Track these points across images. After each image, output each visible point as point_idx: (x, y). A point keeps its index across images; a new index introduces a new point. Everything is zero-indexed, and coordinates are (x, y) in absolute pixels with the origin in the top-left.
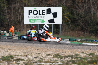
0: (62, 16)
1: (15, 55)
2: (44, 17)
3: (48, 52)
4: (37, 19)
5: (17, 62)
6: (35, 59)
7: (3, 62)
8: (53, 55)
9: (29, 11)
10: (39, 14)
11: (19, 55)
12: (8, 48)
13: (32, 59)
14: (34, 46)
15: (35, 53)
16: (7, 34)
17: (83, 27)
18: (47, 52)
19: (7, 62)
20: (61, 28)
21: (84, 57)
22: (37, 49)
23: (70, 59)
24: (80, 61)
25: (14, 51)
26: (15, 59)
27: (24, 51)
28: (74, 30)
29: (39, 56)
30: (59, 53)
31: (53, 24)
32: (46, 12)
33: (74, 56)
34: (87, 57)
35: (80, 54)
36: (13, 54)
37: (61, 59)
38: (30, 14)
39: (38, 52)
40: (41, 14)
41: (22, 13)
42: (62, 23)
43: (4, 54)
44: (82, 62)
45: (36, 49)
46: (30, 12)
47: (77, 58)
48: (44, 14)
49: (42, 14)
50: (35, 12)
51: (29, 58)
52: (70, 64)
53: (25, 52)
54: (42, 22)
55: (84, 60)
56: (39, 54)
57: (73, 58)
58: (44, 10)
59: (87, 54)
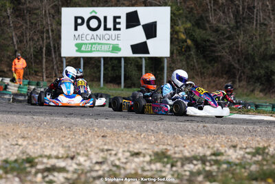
0: (171, 34)
1: (41, 156)
2: (118, 37)
3: (134, 145)
4: (99, 44)
5: (47, 176)
6: (97, 167)
7: (7, 178)
8: (150, 156)
9: (76, 18)
10: (106, 29)
11: (50, 155)
12: (19, 132)
13: (89, 169)
14: (93, 125)
15: (97, 147)
16: (13, 88)
17: (231, 65)
18: (132, 146)
19: (17, 176)
20: (167, 70)
21: (238, 159)
22: (103, 136)
23: (200, 166)
24: (227, 173)
25: (35, 141)
26: (40, 167)
27: (64, 143)
28: (204, 73)
29: (108, 157)
30: (165, 147)
31: (145, 58)
32: (123, 21)
33: (209, 158)
34: (249, 161)
35: (226, 151)
36: (32, 150)
37: (172, 166)
38: (79, 27)
39: (105, 145)
40: (110, 29)
41: (54, 27)
42: (172, 53)
43: (9, 152)
44: (233, 178)
45: (98, 137)
46: (79, 21)
47: (217, 162)
48: (119, 29)
49: (112, 29)
50: (94, 23)
51: (79, 164)
52: (200, 182)
53: (69, 147)
54: (112, 50)
55: (240, 169)
56: (107, 150)
57: (208, 164)
58: (119, 17)
59: (248, 150)
